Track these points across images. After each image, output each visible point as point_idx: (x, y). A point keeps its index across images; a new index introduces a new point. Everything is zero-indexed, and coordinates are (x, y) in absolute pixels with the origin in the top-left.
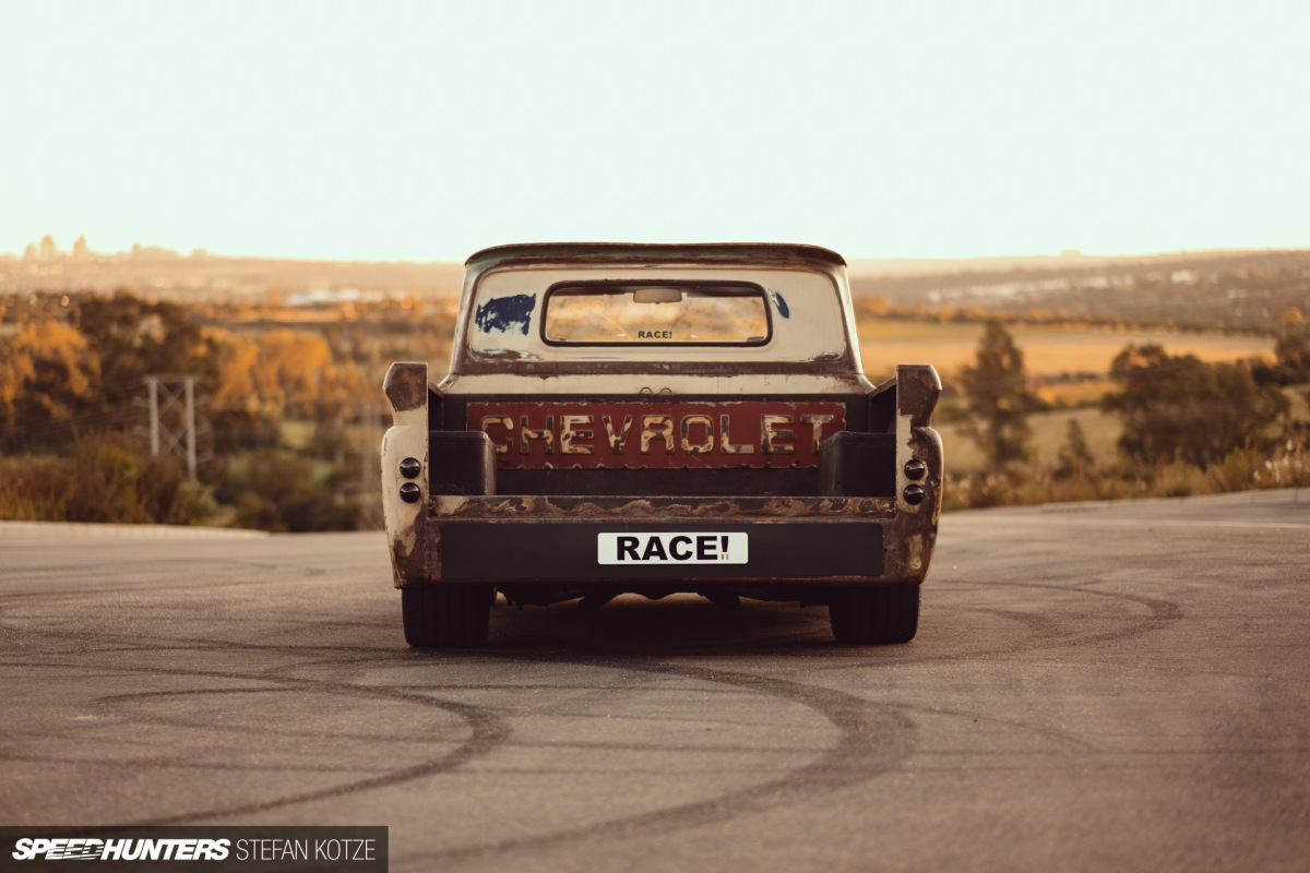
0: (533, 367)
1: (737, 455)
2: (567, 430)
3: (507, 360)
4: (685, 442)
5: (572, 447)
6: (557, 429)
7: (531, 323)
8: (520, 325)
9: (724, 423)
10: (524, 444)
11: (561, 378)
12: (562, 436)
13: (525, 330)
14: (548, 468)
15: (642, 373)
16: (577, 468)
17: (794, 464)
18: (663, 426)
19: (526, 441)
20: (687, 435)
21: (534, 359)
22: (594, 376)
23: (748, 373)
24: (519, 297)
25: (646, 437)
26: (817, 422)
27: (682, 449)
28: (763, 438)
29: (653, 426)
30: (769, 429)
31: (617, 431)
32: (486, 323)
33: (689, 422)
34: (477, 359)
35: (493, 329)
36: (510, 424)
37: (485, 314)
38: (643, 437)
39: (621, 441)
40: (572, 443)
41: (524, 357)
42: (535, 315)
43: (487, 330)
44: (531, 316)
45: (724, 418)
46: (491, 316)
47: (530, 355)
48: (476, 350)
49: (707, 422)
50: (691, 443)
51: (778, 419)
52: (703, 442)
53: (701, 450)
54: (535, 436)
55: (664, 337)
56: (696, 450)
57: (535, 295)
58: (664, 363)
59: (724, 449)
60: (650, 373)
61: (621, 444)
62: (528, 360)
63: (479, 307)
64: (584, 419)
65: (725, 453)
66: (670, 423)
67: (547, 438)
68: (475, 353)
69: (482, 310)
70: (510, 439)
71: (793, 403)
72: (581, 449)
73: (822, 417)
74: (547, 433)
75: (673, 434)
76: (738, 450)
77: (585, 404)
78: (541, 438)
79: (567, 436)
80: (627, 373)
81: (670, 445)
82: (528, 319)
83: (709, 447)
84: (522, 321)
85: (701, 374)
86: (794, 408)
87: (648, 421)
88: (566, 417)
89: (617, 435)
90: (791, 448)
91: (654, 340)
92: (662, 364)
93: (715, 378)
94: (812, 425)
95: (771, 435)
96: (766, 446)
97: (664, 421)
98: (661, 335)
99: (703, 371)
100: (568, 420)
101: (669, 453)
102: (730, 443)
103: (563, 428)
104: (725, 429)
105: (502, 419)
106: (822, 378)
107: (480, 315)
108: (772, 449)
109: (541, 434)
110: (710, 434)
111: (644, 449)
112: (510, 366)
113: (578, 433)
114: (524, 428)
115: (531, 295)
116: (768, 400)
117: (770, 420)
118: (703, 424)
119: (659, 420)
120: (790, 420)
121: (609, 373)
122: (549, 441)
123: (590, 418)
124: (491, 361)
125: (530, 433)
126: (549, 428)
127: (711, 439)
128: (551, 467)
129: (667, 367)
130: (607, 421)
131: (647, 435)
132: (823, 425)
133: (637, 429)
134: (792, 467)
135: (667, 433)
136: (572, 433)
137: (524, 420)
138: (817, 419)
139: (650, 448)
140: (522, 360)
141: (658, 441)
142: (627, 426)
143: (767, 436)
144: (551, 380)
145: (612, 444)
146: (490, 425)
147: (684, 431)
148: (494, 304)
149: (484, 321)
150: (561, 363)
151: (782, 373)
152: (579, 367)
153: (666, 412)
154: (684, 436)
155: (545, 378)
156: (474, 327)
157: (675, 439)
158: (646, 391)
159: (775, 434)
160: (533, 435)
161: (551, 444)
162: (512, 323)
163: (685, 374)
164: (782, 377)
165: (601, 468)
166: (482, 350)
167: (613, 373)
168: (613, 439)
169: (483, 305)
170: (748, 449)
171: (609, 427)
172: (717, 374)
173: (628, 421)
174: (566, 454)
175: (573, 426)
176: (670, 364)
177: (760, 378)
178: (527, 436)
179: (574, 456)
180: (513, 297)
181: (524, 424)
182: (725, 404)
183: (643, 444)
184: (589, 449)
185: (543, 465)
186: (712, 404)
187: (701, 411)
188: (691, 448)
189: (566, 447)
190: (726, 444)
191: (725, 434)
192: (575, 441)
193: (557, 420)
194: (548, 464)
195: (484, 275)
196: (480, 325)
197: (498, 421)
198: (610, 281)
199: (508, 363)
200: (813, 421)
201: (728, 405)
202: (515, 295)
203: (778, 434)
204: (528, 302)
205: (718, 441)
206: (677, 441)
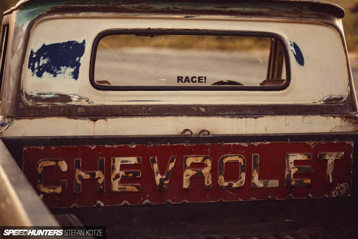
0: (84, 111)
1: (265, 189)
2: (117, 170)
3: (59, 104)
4: (221, 178)
5: (121, 186)
6: (108, 170)
7: (81, 69)
8: (70, 70)
9: (255, 161)
10: (78, 185)
11: (110, 120)
12: (113, 176)
13: (75, 75)
14: (99, 205)
15: (182, 115)
16: (125, 205)
17: (310, 195)
18: (202, 165)
19: (80, 182)
20: (223, 172)
21: (84, 103)
22: (139, 118)
23: (271, 115)
24: (70, 43)
25: (187, 176)
26: (331, 158)
27: (218, 185)
28: (287, 173)
29: (193, 165)
30: (292, 166)
31: (162, 171)
32: (39, 68)
33: (225, 161)
34: (30, 103)
35: (45, 74)
36: (64, 166)
37: (38, 59)
38: (184, 175)
39: (166, 179)
40: (121, 182)
41: (75, 101)
42: (85, 60)
43: (39, 75)
44: (81, 62)
45: (255, 156)
46: (43, 61)
47: (81, 98)
48: (29, 92)
49: (241, 160)
50: (226, 180)
51: (299, 157)
52: (236, 178)
53: (235, 185)
54: (87, 177)
55: (199, 82)
56: (230, 185)
57: (84, 41)
58: (201, 106)
59: (254, 183)
60: (189, 115)
61: (165, 182)
62: (78, 103)
63: (32, 52)
64: (133, 160)
65: (256, 188)
66: (209, 162)
67: (99, 178)
68: (29, 97)
69: (34, 56)
70: (64, 180)
71: (312, 143)
72: (130, 188)
73: (335, 153)
74: (98, 174)
75: (211, 172)
76: (266, 185)
77: (134, 146)
78: (93, 179)
79: (117, 176)
80: (169, 115)
81: (208, 181)
82: (78, 65)
83: (241, 182)
84: (72, 67)
85: (232, 116)
86: (313, 147)
87: (190, 161)
88: (116, 159)
89: (162, 174)
90: (309, 181)
91: (191, 84)
92: (198, 107)
93: (244, 119)
94: (326, 161)
95: (293, 171)
96: (289, 180)
97: (203, 160)
98: (197, 79)
99: (234, 113)
100: (118, 161)
101: (207, 189)
102: (260, 178)
103: (114, 168)
104: (256, 166)
105: (57, 161)
106: (331, 118)
107: (32, 60)
108: (293, 183)
109: (93, 175)
110: (242, 171)
111: (186, 185)
112: (63, 110)
113: (126, 173)
114: (77, 170)
115: (80, 41)
116: (291, 140)
117: (293, 158)
118: (237, 163)
119: (199, 160)
120: (309, 157)
121: (153, 116)
122: (100, 181)
123: (138, 159)
124: (45, 105)
125: (83, 174)
126: (101, 169)
127: (243, 176)
128: (102, 204)
129: (203, 110)
130: (153, 161)
131: (190, 172)
132: (335, 160)
133: (180, 168)
134: (309, 198)
135: (206, 171)
136: (122, 173)
137: (78, 162)
138: (330, 156)
139: (191, 184)
140: (72, 103)
141: (198, 179)
142: (172, 165)
143: (290, 172)
144: (100, 122)
145: (158, 182)
146: (45, 167)
147: (221, 169)
148: (45, 50)
149: (36, 65)
150: (109, 106)
151: (299, 114)
152: (126, 110)
153: (206, 153)
154: (221, 174)
155: (95, 120)
156: (27, 72)
157: (212, 176)
158: (188, 133)
159: (296, 169)
160: (86, 176)
161: (103, 183)
162: (63, 68)
163: (218, 115)
164: (299, 118)
165: (147, 204)
166: (34, 94)
167: (156, 115)
168: (158, 177)
169: (35, 51)
170: (274, 183)
171: (156, 167)
172: (246, 116)
173: (172, 161)
174: (116, 192)
175: (123, 167)
176: (206, 107)
177: (282, 119)
178: (80, 177)
179: (123, 194)
180: (64, 43)
181: (78, 167)
182: (256, 144)
183: (185, 182)
184: (136, 187)
185: (95, 203)
186: (245, 145)
187: (236, 150)
188: (226, 184)
189: (116, 186)
190: (256, 179)
191: (255, 171)
192: (124, 180)
193: (108, 162)
194: (99, 202)
195: (37, 22)
196: (33, 70)
197: (53, 163)
198: (153, 30)
199: (60, 107)
200: (327, 157)
201: (259, 145)
202: (66, 41)
203: (299, 168)
204: (79, 48)
205: (249, 177)
206: (215, 178)
